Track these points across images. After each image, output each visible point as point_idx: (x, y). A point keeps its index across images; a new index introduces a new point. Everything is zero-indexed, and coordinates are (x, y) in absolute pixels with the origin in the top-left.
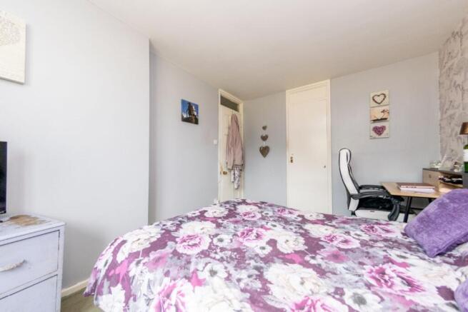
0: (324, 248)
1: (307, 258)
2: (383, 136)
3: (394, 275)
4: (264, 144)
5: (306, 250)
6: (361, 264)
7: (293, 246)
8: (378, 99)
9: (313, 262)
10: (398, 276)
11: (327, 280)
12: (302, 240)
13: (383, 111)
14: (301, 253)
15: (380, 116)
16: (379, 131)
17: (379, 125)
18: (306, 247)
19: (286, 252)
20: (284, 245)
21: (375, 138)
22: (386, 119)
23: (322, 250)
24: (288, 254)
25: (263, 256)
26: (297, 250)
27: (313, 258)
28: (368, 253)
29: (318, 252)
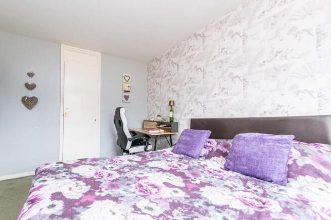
0: (102, 183)
1: (97, 194)
2: (128, 101)
3: (146, 185)
4: (30, 94)
5: (91, 188)
6: (128, 185)
7: (79, 191)
8: (127, 78)
9: (103, 194)
10: (149, 185)
11: (122, 202)
12: (81, 183)
13: (128, 87)
14: (89, 193)
15: (127, 89)
16: (127, 98)
17: (127, 94)
18: (90, 186)
19: (77, 198)
20: (71, 193)
21: (125, 102)
22: (129, 91)
23: (102, 184)
24: (80, 199)
25: (61, 213)
26: (85, 192)
27: (101, 192)
28: (126, 177)
29: (100, 187)
